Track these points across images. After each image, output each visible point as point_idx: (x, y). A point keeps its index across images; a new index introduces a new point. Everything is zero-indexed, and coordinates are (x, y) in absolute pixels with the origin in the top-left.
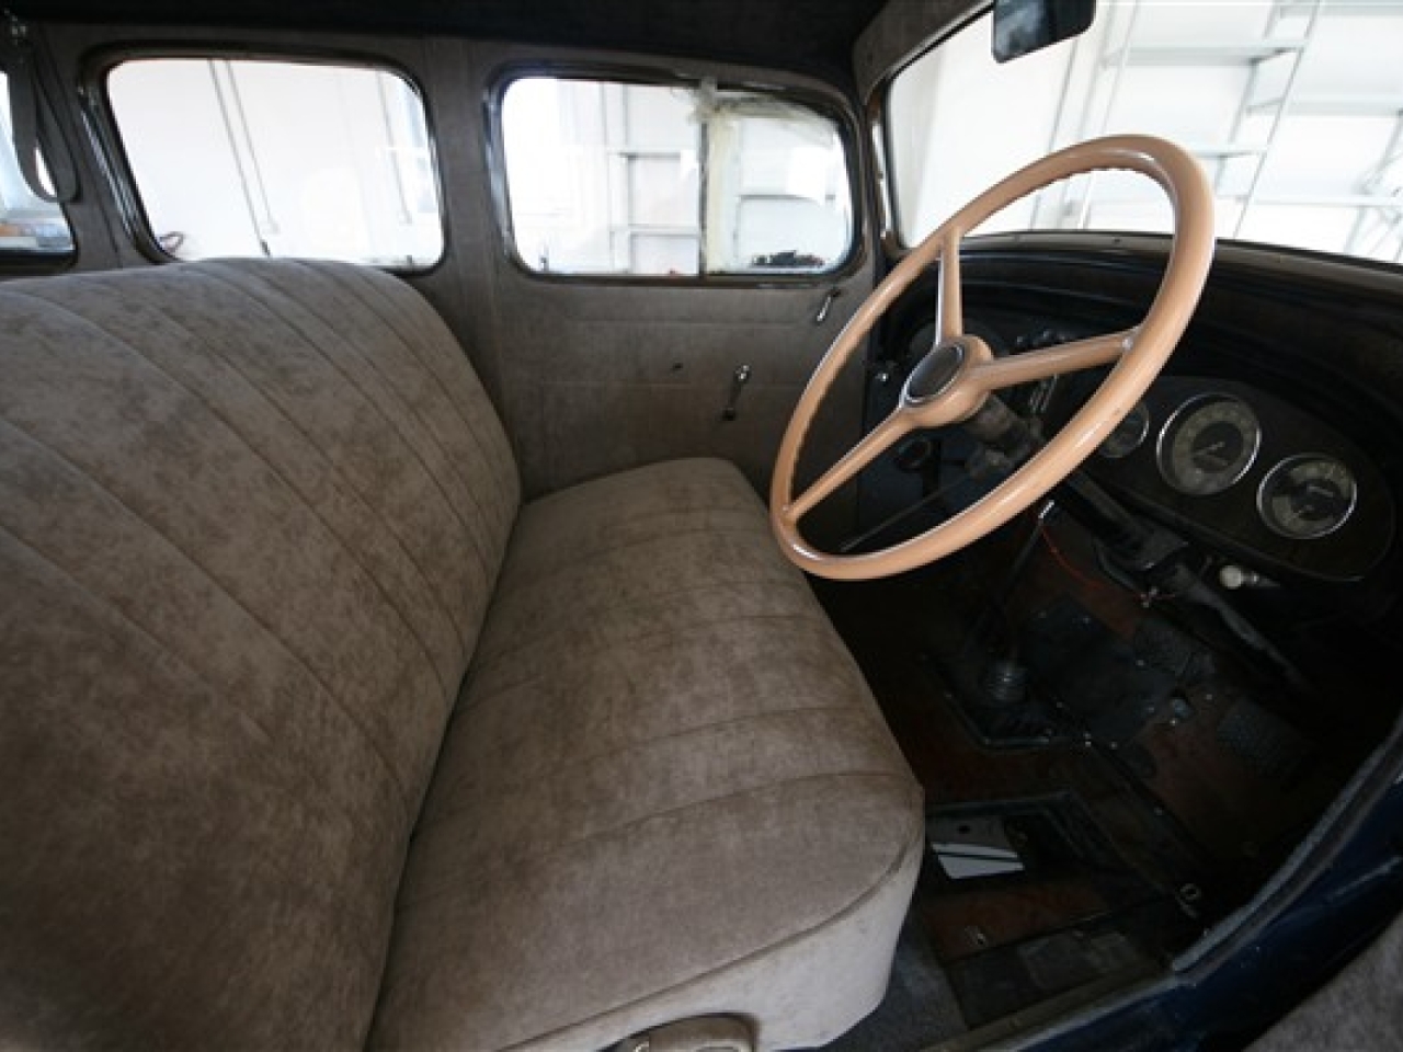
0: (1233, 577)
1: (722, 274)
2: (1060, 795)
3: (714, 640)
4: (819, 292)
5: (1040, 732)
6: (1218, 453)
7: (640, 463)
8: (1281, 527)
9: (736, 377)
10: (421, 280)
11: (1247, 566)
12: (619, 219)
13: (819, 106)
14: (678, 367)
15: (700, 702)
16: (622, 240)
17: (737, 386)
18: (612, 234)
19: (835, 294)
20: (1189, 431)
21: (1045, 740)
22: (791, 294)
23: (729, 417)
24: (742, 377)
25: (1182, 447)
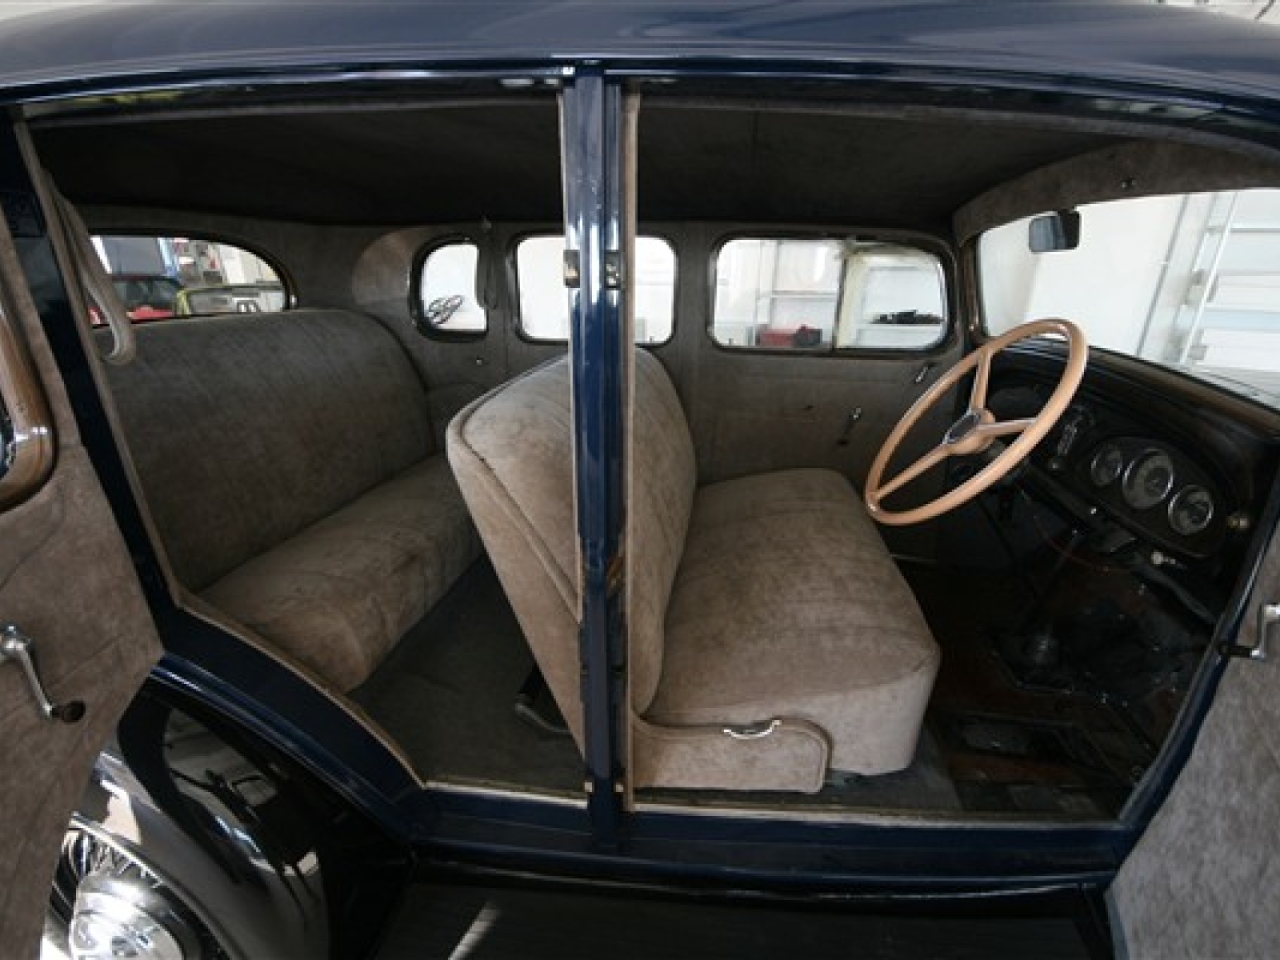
0: (1158, 558)
1: (848, 349)
2: (1070, 724)
3: (824, 565)
4: (921, 362)
5: (1065, 686)
6: (1157, 485)
7: (775, 469)
8: (1181, 528)
9: (851, 416)
10: (658, 352)
11: (1166, 552)
12: (766, 287)
13: (927, 248)
14: (810, 407)
15: (813, 590)
16: (765, 302)
17: (851, 422)
18: (758, 298)
19: (931, 365)
20: (1143, 472)
21: (1068, 692)
22: (898, 364)
23: (843, 443)
24: (855, 416)
25: (1139, 480)
